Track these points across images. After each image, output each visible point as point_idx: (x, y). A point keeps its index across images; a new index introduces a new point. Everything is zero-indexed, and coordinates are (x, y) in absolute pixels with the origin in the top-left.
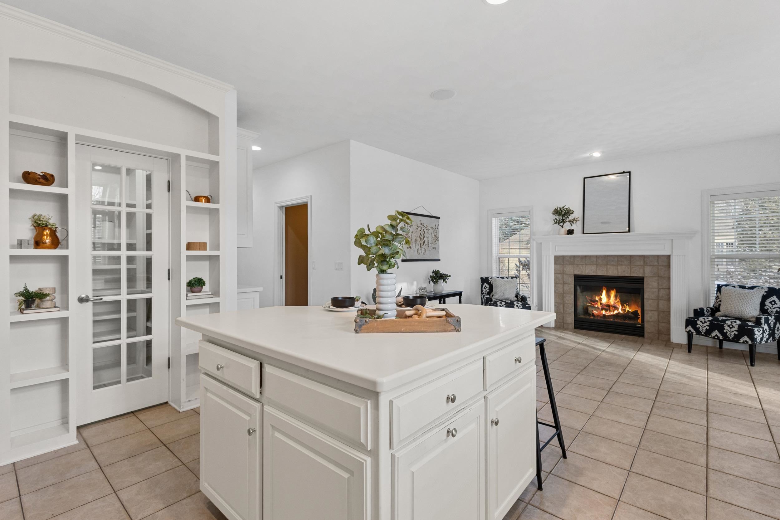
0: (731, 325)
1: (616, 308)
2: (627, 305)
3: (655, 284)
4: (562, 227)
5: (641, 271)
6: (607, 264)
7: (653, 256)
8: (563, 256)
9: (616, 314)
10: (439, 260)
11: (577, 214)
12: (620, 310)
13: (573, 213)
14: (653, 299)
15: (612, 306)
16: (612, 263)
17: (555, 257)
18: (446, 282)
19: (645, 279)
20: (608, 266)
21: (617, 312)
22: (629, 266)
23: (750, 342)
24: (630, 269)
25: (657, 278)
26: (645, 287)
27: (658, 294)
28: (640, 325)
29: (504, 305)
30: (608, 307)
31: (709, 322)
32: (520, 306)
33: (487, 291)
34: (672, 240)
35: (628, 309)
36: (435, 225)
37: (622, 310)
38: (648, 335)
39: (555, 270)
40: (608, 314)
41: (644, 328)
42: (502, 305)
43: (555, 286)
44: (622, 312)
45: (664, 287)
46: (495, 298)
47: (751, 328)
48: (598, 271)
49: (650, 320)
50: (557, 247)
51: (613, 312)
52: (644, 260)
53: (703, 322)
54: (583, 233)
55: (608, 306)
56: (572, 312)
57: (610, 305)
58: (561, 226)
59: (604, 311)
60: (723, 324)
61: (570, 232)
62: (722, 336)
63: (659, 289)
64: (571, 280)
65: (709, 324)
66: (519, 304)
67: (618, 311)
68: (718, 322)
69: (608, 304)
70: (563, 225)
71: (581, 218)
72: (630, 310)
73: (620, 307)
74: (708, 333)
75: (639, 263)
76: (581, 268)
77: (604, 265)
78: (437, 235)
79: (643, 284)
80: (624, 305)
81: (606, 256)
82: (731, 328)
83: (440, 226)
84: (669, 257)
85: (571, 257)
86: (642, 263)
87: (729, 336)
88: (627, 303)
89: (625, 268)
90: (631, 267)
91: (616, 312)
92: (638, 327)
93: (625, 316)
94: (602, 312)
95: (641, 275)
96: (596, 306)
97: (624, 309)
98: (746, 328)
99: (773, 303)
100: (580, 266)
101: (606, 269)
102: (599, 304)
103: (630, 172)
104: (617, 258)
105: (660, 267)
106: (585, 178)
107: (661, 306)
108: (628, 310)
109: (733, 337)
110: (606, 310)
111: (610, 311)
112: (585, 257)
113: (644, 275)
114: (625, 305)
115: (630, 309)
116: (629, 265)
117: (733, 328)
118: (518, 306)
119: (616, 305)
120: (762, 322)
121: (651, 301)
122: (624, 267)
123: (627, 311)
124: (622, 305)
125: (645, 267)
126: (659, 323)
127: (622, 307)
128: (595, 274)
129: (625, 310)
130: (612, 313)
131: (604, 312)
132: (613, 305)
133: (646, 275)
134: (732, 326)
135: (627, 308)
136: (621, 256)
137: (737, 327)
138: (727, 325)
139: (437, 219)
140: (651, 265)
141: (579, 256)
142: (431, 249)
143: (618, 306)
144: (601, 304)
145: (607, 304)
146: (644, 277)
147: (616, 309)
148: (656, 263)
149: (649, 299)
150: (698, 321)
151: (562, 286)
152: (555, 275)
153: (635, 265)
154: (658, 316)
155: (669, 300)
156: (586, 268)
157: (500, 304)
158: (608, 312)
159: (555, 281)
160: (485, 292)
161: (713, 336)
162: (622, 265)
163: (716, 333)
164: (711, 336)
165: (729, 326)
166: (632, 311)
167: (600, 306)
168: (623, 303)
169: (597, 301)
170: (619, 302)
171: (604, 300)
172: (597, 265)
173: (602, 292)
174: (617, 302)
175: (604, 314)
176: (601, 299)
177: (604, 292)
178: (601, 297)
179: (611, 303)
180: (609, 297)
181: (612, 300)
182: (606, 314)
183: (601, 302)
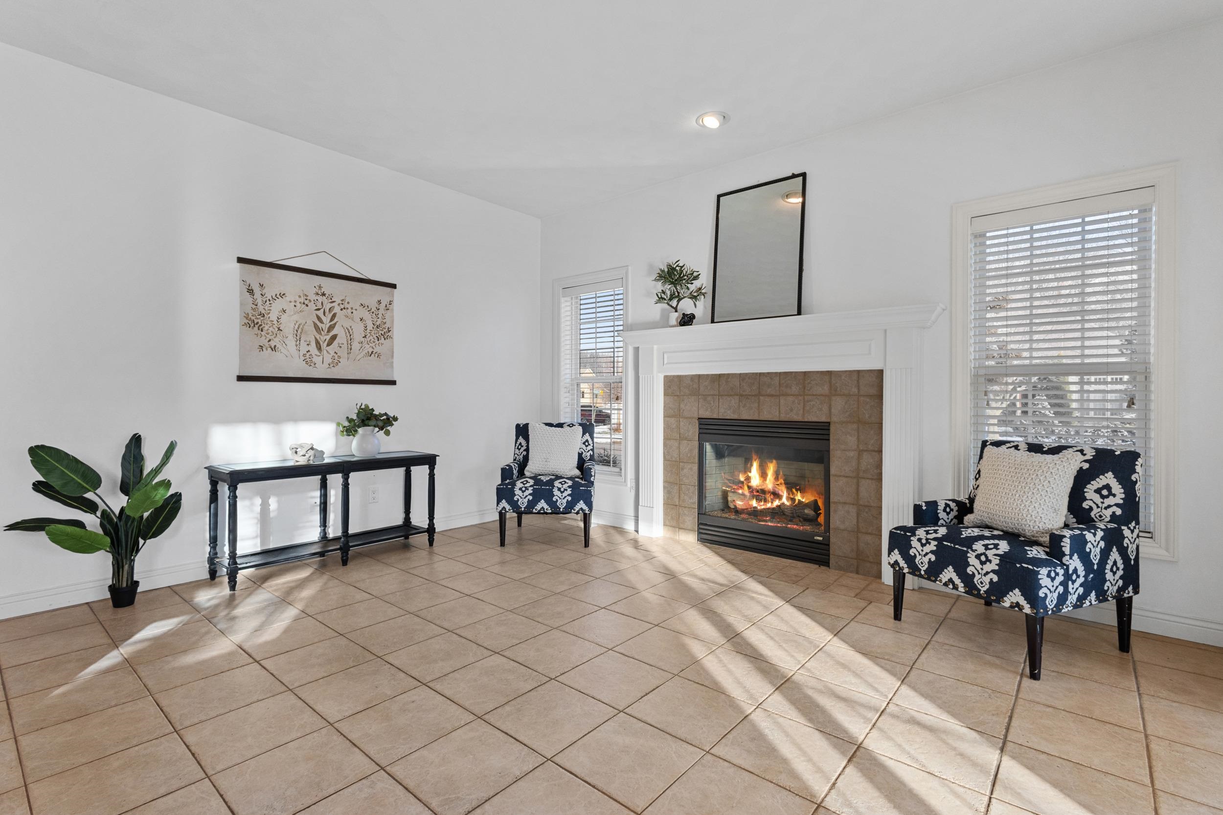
0: (984, 554)
1: (776, 495)
2: (797, 490)
3: (852, 440)
4: (675, 309)
5: (825, 408)
6: (759, 394)
7: (850, 373)
8: (680, 377)
9: (778, 506)
10: (393, 383)
11: (703, 280)
12: (784, 500)
13: (696, 278)
14: (847, 477)
15: (769, 492)
16: (769, 391)
17: (666, 377)
18: (388, 433)
19: (832, 428)
20: (761, 398)
21: (779, 504)
23: (1027, 609)
24: (802, 404)
25: (855, 426)
26: (831, 447)
27: (859, 463)
28: (821, 539)
29: (531, 486)
30: (760, 494)
31: (936, 543)
32: (566, 490)
33: (522, 455)
34: (885, 331)
35: (799, 497)
36: (379, 302)
37: (788, 498)
38: (837, 563)
39: (664, 407)
40: (763, 507)
41: (829, 545)
42: (526, 487)
43: (665, 445)
44: (788, 503)
45: (870, 447)
46: (528, 471)
47: (1030, 567)
48: (742, 408)
49: (842, 527)
50: (666, 356)
51: (772, 503)
52: (830, 382)
53: (924, 541)
54: (713, 322)
55: (763, 491)
56: (694, 503)
57: (766, 489)
58: (671, 306)
59: (755, 500)
60: (965, 549)
61: (687, 320)
62: (962, 585)
63: (860, 452)
64: (693, 431)
65: (935, 548)
66: (565, 486)
67: (781, 502)
68: (955, 545)
69: (763, 487)
70: (677, 306)
71: (708, 290)
72: (804, 500)
73: (785, 494)
74: (933, 572)
75: (819, 390)
76: (711, 404)
77: (753, 396)
78: (387, 325)
79: (829, 440)
80: (792, 491)
81: (756, 374)
82: (982, 563)
83: (395, 303)
84: (881, 372)
85: (694, 378)
86: (826, 389)
87: (979, 586)
88: (798, 487)
89: (794, 402)
90: (804, 399)
91: (777, 503)
92: (818, 542)
93: (796, 513)
94: (750, 503)
95: (823, 419)
96: (740, 491)
97: (792, 497)
98: (1018, 565)
99: (1105, 492)
100: (710, 398)
101: (756, 405)
102: (746, 488)
103: (804, 175)
104: (778, 378)
105: (862, 399)
106: (719, 196)
107: (863, 493)
108: (799, 500)
109: (988, 589)
110: (759, 500)
111: (766, 501)
112: (719, 377)
113: (830, 419)
114: (794, 490)
115: (803, 497)
116: (801, 395)
117: (988, 563)
118: (562, 490)
119: (777, 490)
120: (1063, 549)
121: (845, 480)
122: (790, 399)
123: (797, 502)
124: (789, 490)
125: (833, 398)
126: (860, 535)
127: (789, 494)
128: (736, 417)
129: (793, 500)
130: (769, 505)
132: (772, 490)
133: (834, 419)
134: (986, 556)
135: (797, 495)
136: (786, 374)
137: (998, 562)
138: (975, 554)
139: (389, 289)
140: (844, 395)
141: (707, 376)
142: (362, 355)
143: (781, 493)
144: (749, 487)
145: (760, 488)
146: (829, 423)
147: (777, 498)
148: (855, 390)
149: (840, 476)
150: (912, 538)
151: (676, 444)
152: (664, 420)
153: (814, 395)
154: (858, 515)
155: (879, 478)
156: (720, 404)
157: (522, 485)
158: (762, 503)
161: (944, 581)
162: (787, 395)
163: (949, 573)
164: (941, 581)
165: (978, 557)
166: (807, 502)
167: (747, 493)
168: (791, 486)
169: (742, 483)
170: (783, 482)
171: (755, 480)
172: (741, 395)
173: (752, 465)
174: (778, 483)
175: (756, 508)
176: (748, 479)
177: (755, 465)
178: (750, 474)
179: (767, 485)
180: (763, 475)
181: (770, 480)
182: (759, 508)
183: (749, 484)
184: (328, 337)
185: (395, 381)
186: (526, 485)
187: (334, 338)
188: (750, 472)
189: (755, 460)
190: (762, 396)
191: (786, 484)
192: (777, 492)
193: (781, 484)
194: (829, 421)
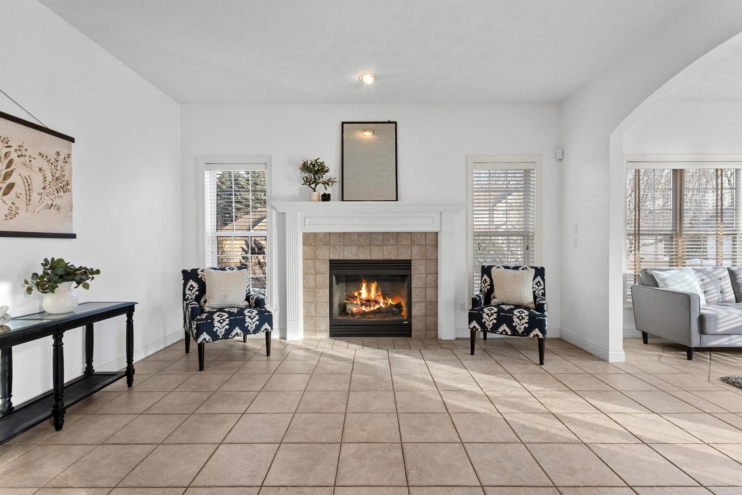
0: (520, 316)
1: (377, 302)
2: (389, 298)
3: (423, 269)
4: (314, 190)
5: (409, 252)
6: (370, 245)
7: (421, 233)
8: (315, 234)
9: (378, 309)
10: (73, 236)
11: (333, 172)
12: (381, 304)
13: (327, 171)
14: (420, 288)
15: (372, 301)
16: (376, 243)
17: (304, 234)
18: (87, 287)
19: (413, 263)
20: (372, 247)
21: (378, 307)
22: (396, 247)
23: (541, 336)
24: (396, 250)
25: (424, 261)
26: (412, 273)
27: (426, 281)
28: (406, 322)
29: (227, 318)
30: (368, 302)
31: (496, 314)
32: (255, 317)
33: (194, 295)
34: (441, 212)
35: (390, 302)
36: (58, 154)
37: (383, 303)
38: (415, 334)
39: (303, 253)
40: (369, 310)
41: (411, 325)
42: (223, 320)
43: (304, 278)
44: (383, 306)
45: (432, 272)
46: (209, 307)
47: (542, 318)
48: (359, 253)
49: (418, 314)
50: (306, 220)
51: (374, 307)
52: (410, 238)
53: (490, 315)
54: (343, 200)
56: (327, 313)
57: (371, 299)
58: (312, 188)
59: (364, 306)
60: (512, 315)
61: (326, 198)
62: (510, 331)
63: (427, 274)
64: (326, 268)
65: (496, 317)
66: (254, 314)
67: (379, 306)
68: (506, 314)
69: (369, 298)
70: (315, 187)
71: (338, 179)
72: (393, 303)
73: (382, 301)
74: (495, 328)
75: (405, 242)
76: (339, 251)
77: (367, 245)
78: (66, 178)
79: (411, 269)
80: (386, 299)
81: (369, 233)
82: (520, 320)
83: (73, 156)
84: (436, 234)
85: (325, 234)
86: (409, 242)
87: (518, 331)
88: (390, 296)
89: (391, 249)
90: (397, 247)
91: (377, 306)
92: (405, 325)
93: (388, 311)
94: (361, 308)
95: (408, 258)
96: (355, 302)
97: (386, 302)
98: (537, 318)
99: (539, 284)
100: (337, 247)
101: (369, 251)
102: (358, 300)
103: (396, 123)
104: (382, 235)
105: (427, 247)
106: (343, 123)
107: (428, 296)
108: (390, 303)
109: (523, 331)
110: (366, 306)
111: (370, 306)
112: (344, 234)
113: (412, 257)
114: (387, 298)
115: (393, 301)
116: (395, 245)
117: (523, 320)
118: (252, 317)
119: (377, 299)
120: (545, 309)
121: (419, 289)
122: (390, 247)
123: (389, 304)
124: (384, 298)
125: (413, 247)
126: (427, 317)
127: (384, 301)
128: (356, 258)
129: (387, 304)
130: (372, 308)
131: (363, 308)
132: (374, 299)
133: (414, 258)
134: (522, 317)
136: (387, 233)
137: (528, 318)
138: (516, 317)
139: (67, 142)
140: (418, 245)
141: (336, 233)
142: (41, 207)
143: (379, 300)
144: (360, 299)
145: (367, 299)
146: (411, 260)
147: (377, 304)
148: (424, 242)
149: (417, 288)
150: (483, 314)
151: (313, 277)
152: (303, 262)
153: (402, 245)
154: (426, 307)
155: (436, 287)
156: (345, 250)
157: (219, 318)
158: (368, 308)
159: (303, 270)
160: (190, 297)
161: (500, 331)
162: (387, 245)
163: (504, 327)
164: (498, 332)
165: (518, 317)
166: (395, 304)
167: (359, 303)
168: (385, 296)
169: (356, 297)
170: (381, 294)
171: (364, 294)
172: (359, 245)
173: (362, 286)
174: (378, 295)
175: (364, 311)
176: (360, 294)
177: (364, 285)
178: (361, 292)
179: (371, 297)
180: (369, 291)
181: (373, 294)
182: (366, 311)
183: (361, 297)
184: (4, 186)
185: (75, 235)
186: (223, 318)
187: (11, 187)
188: (361, 290)
189: (364, 283)
190: (373, 245)
191: (382, 295)
192: (377, 300)
193: (379, 295)
194: (411, 259)
